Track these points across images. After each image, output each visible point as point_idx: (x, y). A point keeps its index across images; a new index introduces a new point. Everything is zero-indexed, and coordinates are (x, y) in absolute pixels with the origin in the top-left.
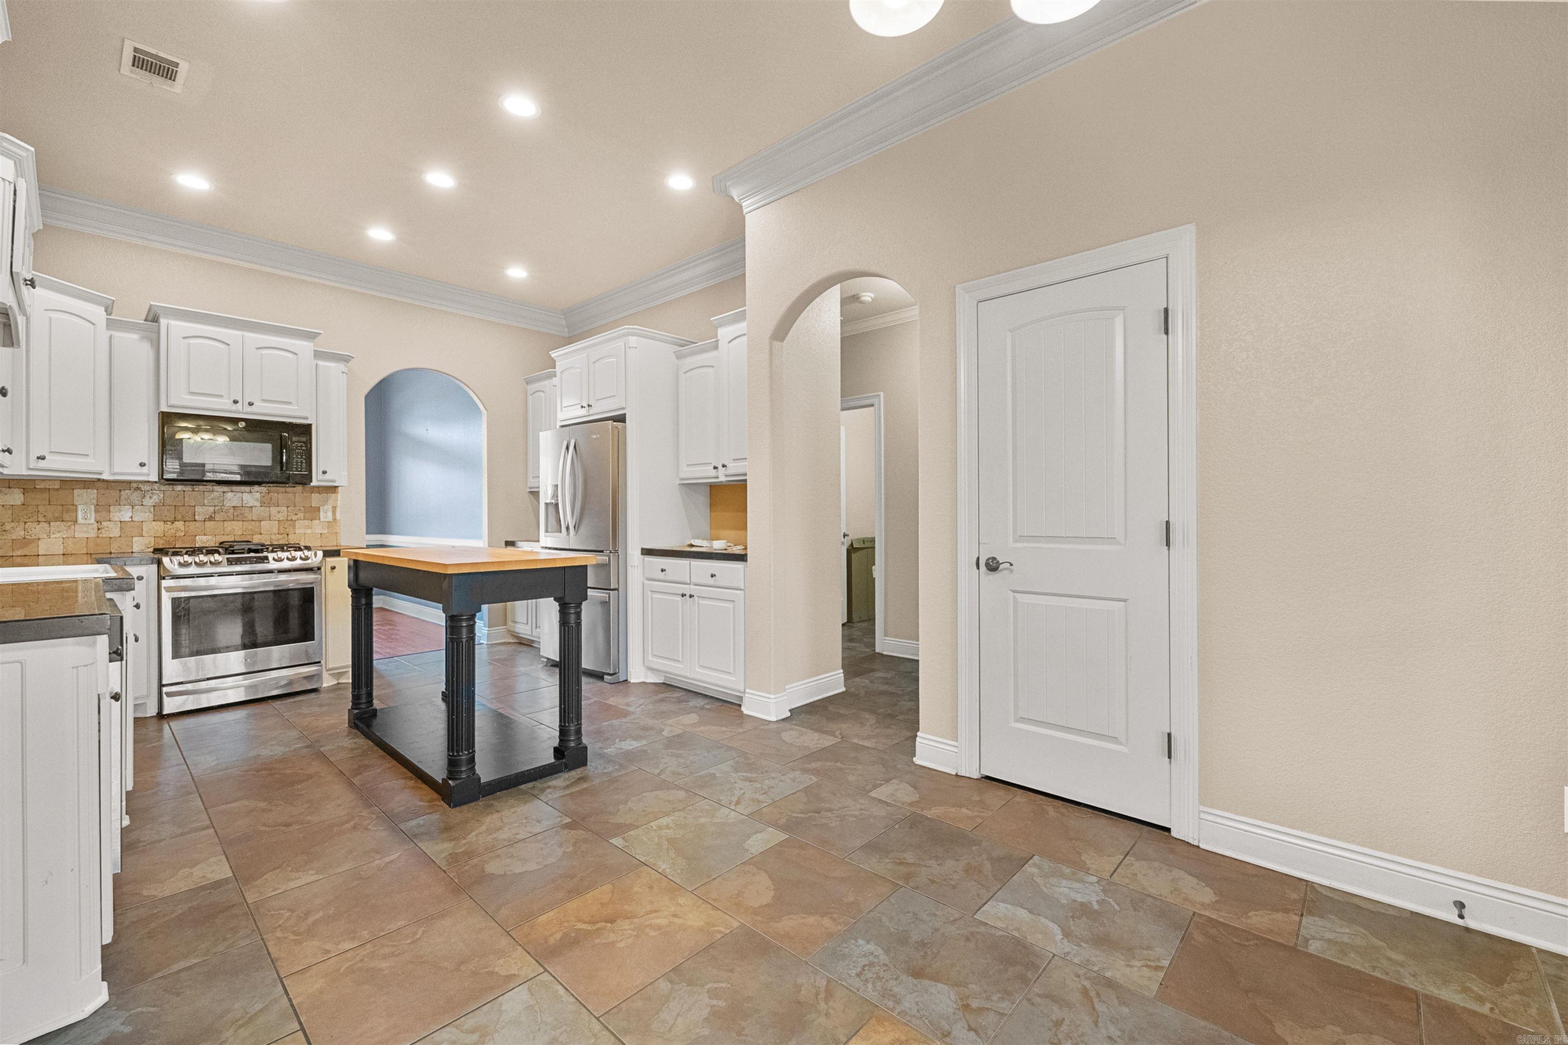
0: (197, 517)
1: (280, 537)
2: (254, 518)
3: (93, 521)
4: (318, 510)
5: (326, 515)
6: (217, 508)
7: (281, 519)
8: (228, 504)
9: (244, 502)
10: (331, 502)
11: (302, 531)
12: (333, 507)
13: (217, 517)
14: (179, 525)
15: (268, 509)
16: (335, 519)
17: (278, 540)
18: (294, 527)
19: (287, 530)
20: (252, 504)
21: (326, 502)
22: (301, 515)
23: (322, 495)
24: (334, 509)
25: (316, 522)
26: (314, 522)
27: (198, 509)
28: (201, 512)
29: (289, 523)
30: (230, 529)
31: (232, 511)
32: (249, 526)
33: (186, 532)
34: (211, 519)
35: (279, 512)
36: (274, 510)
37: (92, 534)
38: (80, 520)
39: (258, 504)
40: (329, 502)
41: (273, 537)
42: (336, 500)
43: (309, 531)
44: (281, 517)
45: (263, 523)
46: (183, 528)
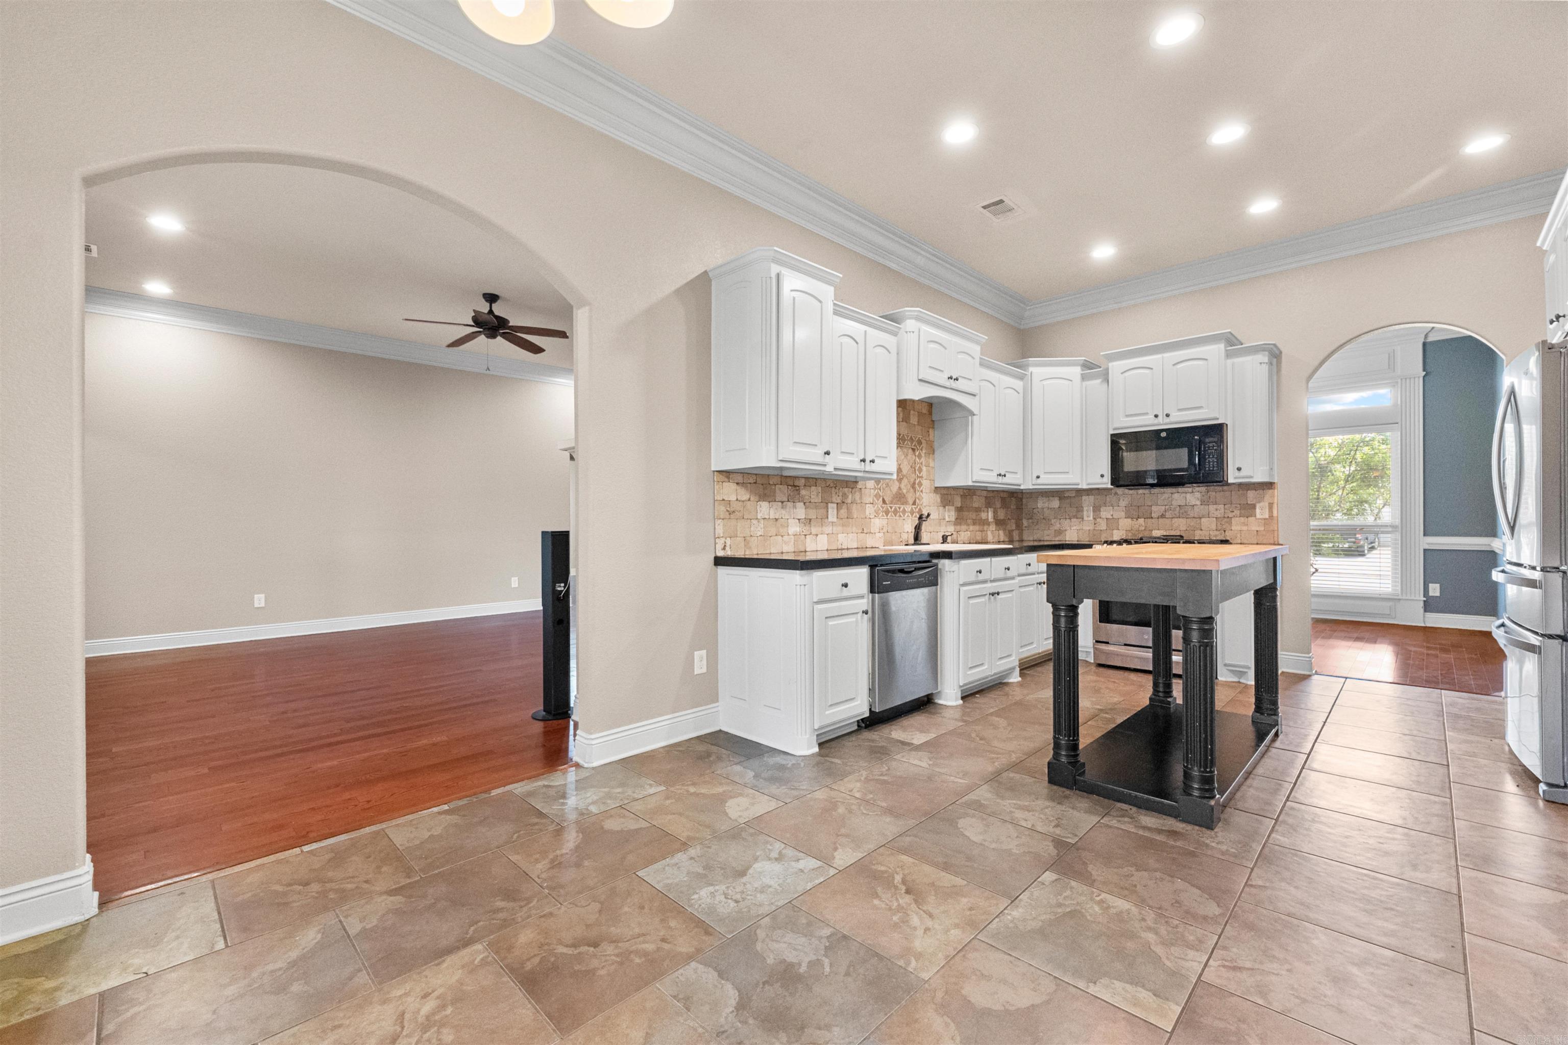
0: (1153, 515)
1: (1218, 533)
2: (1196, 516)
3: (1091, 518)
4: (1253, 507)
5: (1261, 512)
6: (1167, 507)
7: (1219, 516)
8: (1174, 503)
9: (1188, 501)
10: (1267, 499)
11: (1239, 528)
12: (1270, 503)
13: (1168, 515)
14: (1141, 521)
15: (1206, 507)
16: (1271, 517)
17: (1216, 536)
18: (1230, 523)
19: (1224, 527)
20: (1194, 503)
21: (1261, 500)
22: (1237, 512)
23: (1258, 492)
24: (1271, 506)
25: (1251, 519)
26: (1250, 519)
27: (1154, 508)
28: (1157, 510)
29: (1226, 520)
30: (1177, 524)
31: (1178, 509)
32: (1192, 523)
33: (1146, 527)
34: (1163, 516)
35: (1217, 510)
36: (1212, 508)
37: (1091, 528)
38: (1085, 518)
39: (1198, 503)
40: (1265, 498)
41: (1211, 533)
42: (1273, 496)
43: (1245, 528)
44: (1219, 514)
45: (1203, 520)
46: (1143, 524)
